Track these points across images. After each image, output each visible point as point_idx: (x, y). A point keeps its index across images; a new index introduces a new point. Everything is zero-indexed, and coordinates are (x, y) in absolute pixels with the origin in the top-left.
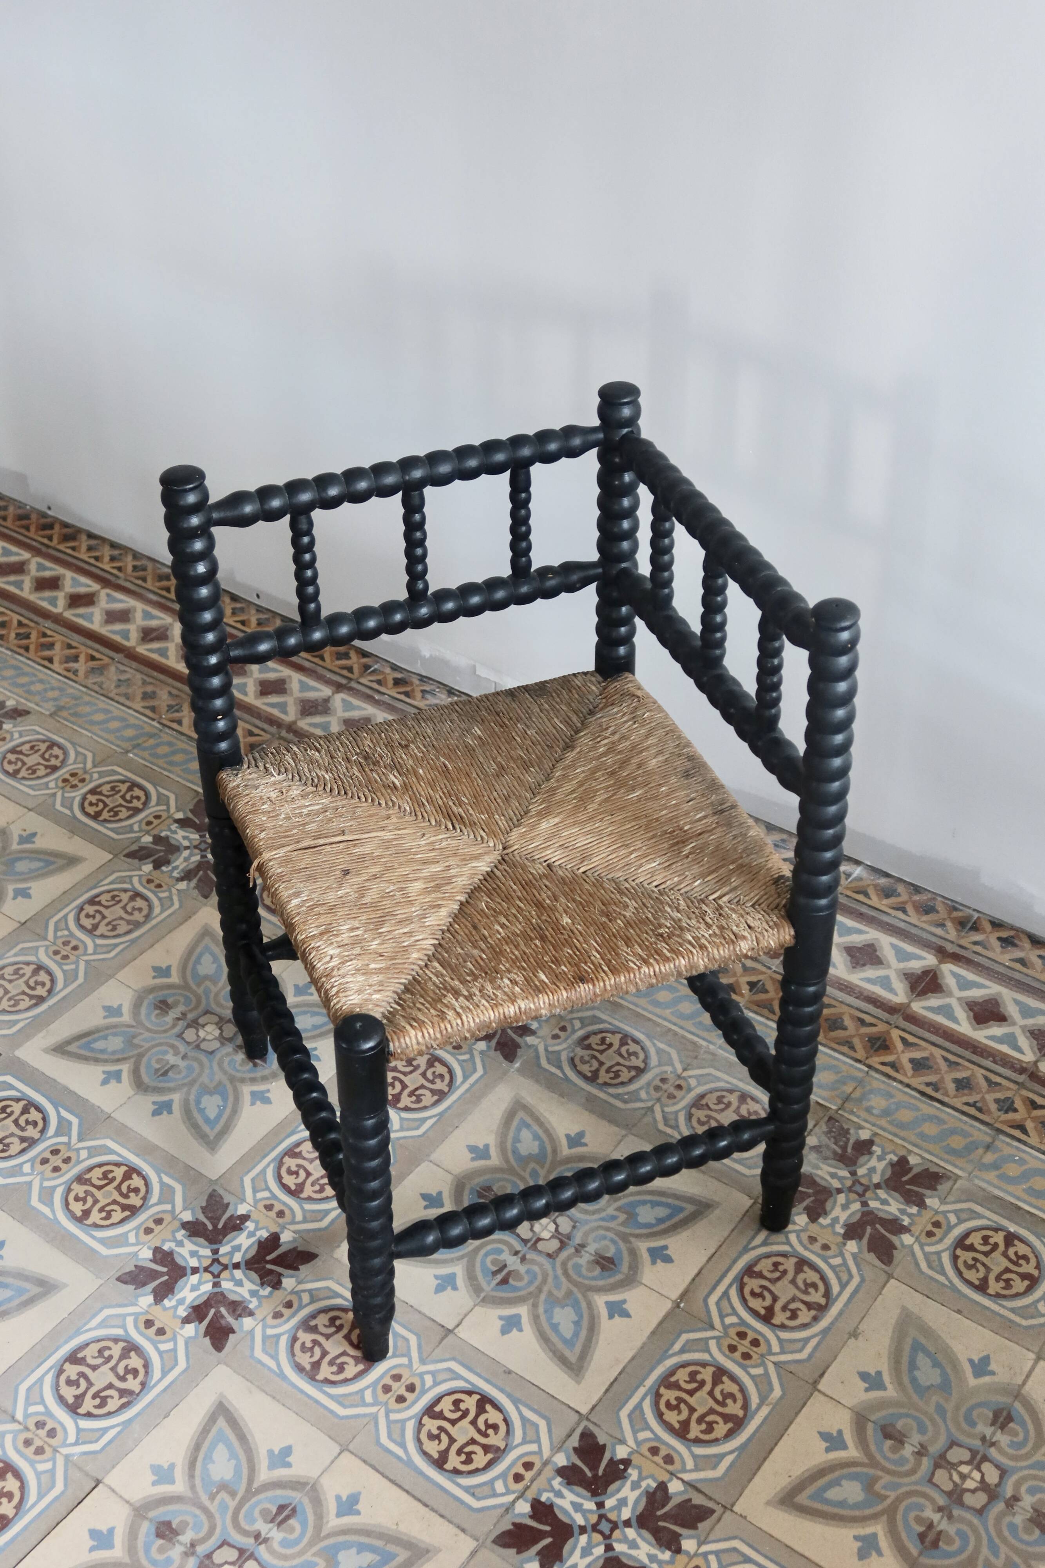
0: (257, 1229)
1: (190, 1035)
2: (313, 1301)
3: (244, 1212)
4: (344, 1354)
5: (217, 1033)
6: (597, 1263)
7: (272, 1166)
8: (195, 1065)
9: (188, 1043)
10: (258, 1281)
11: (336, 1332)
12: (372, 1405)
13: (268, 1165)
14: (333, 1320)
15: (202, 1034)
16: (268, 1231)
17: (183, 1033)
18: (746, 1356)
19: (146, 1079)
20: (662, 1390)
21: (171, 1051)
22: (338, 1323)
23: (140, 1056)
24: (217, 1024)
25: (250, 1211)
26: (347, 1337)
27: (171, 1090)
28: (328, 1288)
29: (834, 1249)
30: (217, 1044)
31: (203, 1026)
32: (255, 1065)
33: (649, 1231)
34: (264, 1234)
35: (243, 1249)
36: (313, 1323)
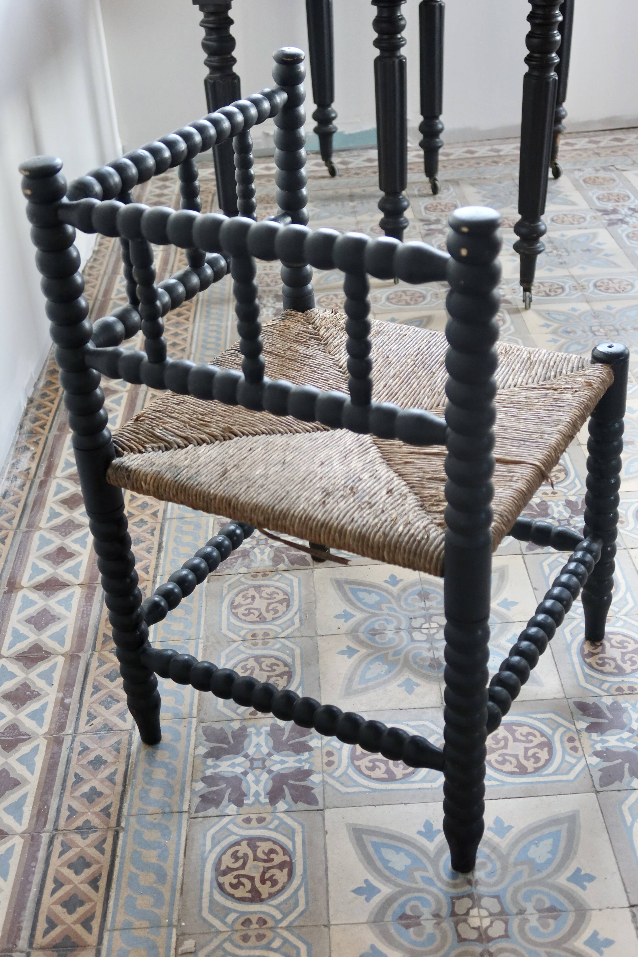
0: (597, 742)
1: (497, 929)
2: (604, 682)
3: (595, 757)
4: (612, 646)
5: (474, 912)
7: (546, 772)
8: (520, 896)
9: (506, 923)
10: (625, 716)
11: (607, 658)
13: (547, 775)
14: (602, 665)
15: (486, 922)
16: (591, 736)
17: (500, 937)
19: (571, 918)
21: (527, 927)
22: (601, 662)
23: (557, 944)
24: (465, 921)
25: (589, 756)
26: (603, 651)
27: (561, 890)
28: (587, 682)
30: (485, 902)
31: (478, 929)
33: (381, 592)
34: (594, 736)
35: (617, 737)
36: (616, 671)
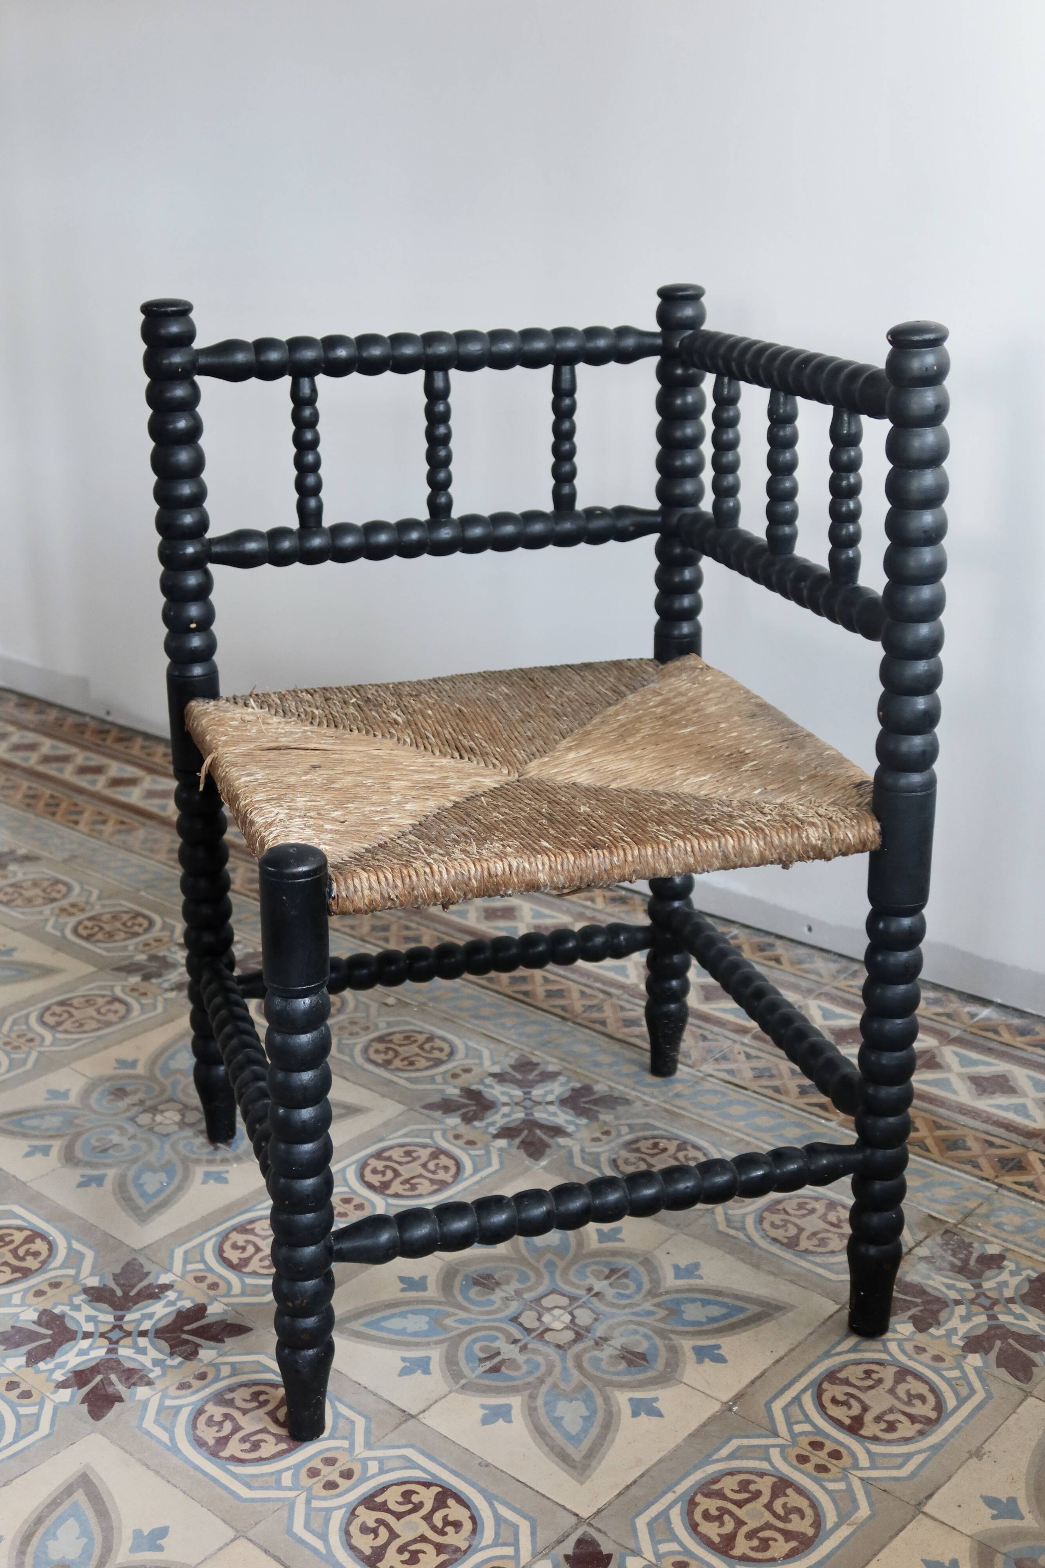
0: (179, 1298)
1: (145, 1119)
2: (233, 1374)
3: (167, 1282)
4: (264, 1431)
5: (177, 1118)
6: (623, 1358)
7: (213, 1241)
8: (144, 1146)
9: (140, 1126)
10: (167, 1349)
11: (258, 1408)
12: (290, 1489)
13: (210, 1239)
14: (256, 1396)
15: (159, 1118)
16: (193, 1301)
17: (137, 1116)
18: (822, 1468)
19: (79, 1153)
20: (699, 1498)
21: (118, 1132)
22: (262, 1398)
23: (78, 1135)
24: (179, 1111)
25: (175, 1281)
26: (272, 1415)
27: (106, 1166)
28: (258, 1362)
29: (949, 1361)
30: (176, 1128)
31: (162, 1112)
32: (216, 1149)
33: (697, 1328)
34: (188, 1304)
35: (156, 1317)
36: (228, 1396)
